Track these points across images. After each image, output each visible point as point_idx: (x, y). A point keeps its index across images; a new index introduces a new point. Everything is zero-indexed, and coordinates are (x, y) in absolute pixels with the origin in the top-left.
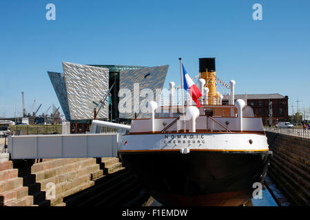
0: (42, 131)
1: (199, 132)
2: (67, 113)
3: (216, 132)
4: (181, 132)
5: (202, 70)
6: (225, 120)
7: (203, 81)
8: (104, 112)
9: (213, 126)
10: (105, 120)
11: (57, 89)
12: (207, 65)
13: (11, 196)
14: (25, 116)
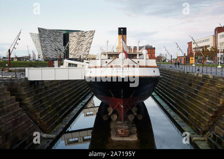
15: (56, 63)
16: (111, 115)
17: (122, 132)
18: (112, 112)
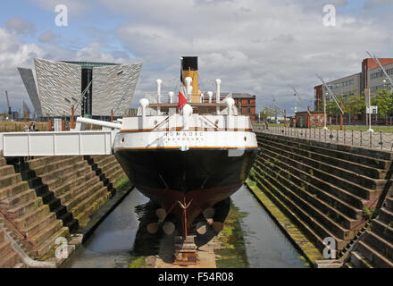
15: (58, 124)
16: (163, 224)
17: (183, 256)
18: (164, 217)
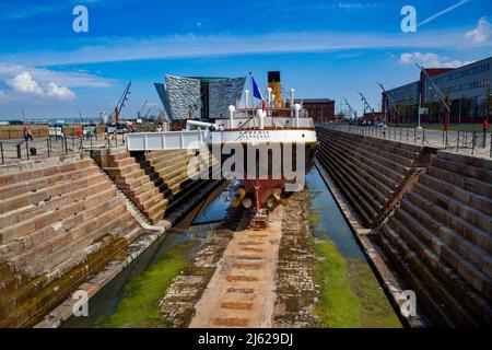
0: (152, 128)
1: (265, 128)
2: (170, 114)
3: (279, 128)
4: (252, 129)
5: (270, 81)
6: (286, 119)
7: (270, 90)
8: (198, 114)
9: (277, 124)
10: (196, 119)
11: (161, 96)
12: (274, 77)
13: (130, 177)
14: (139, 118)
16: (242, 199)
18: (244, 195)
